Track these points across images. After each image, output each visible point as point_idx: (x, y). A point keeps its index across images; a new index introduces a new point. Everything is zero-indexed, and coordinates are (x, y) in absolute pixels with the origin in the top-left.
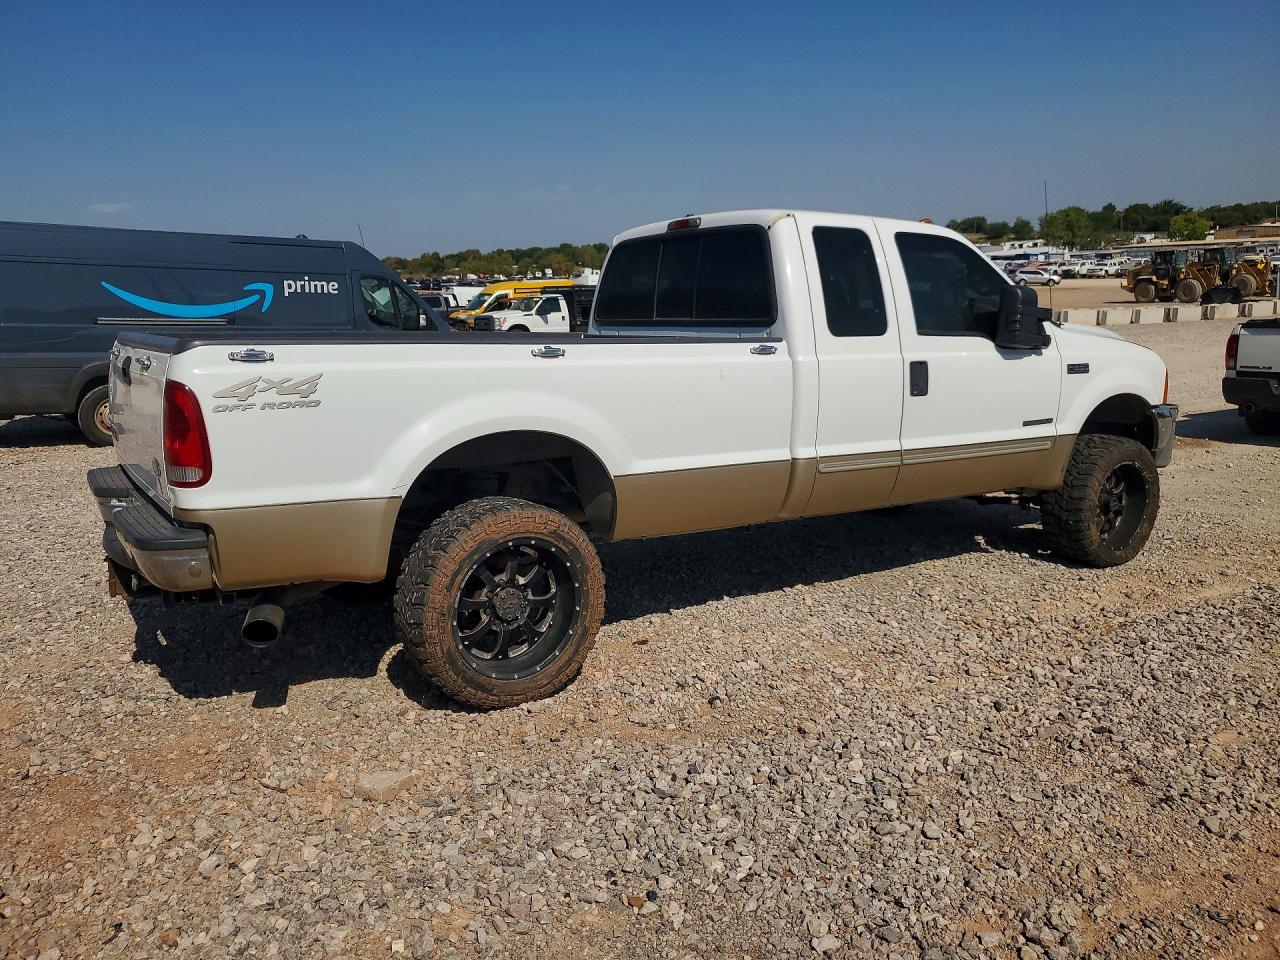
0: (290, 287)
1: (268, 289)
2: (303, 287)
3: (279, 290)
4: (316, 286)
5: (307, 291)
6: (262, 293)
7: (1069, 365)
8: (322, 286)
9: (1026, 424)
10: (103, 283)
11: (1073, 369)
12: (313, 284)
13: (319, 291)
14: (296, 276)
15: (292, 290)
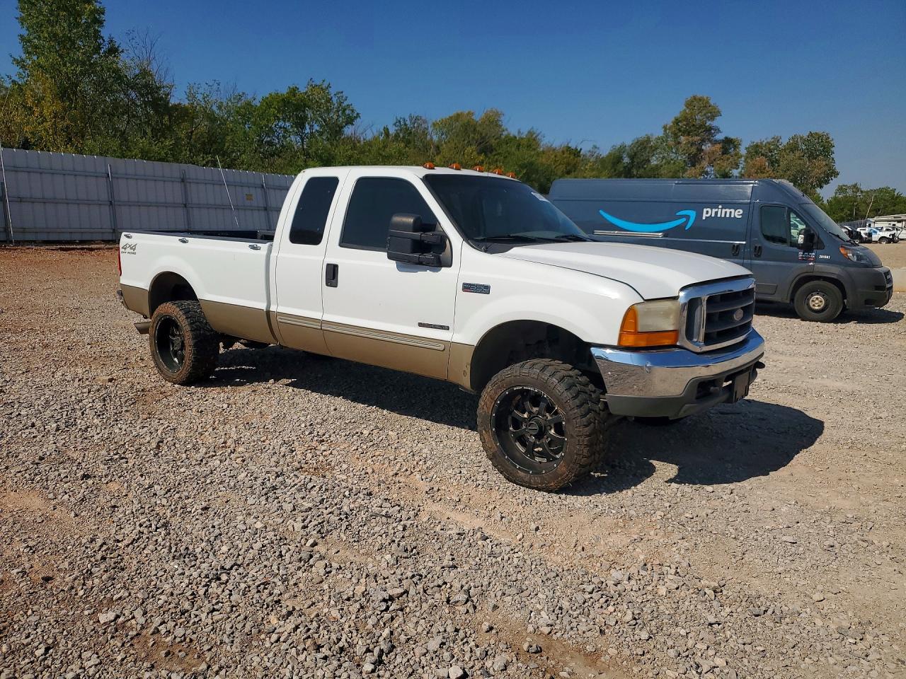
0: (707, 213)
1: (692, 214)
2: (716, 213)
3: (700, 214)
4: (726, 212)
5: (719, 215)
6: (688, 217)
7: (464, 284)
8: (731, 212)
9: (421, 325)
10: (601, 211)
11: (468, 288)
12: (724, 210)
13: (728, 216)
14: (713, 205)
15: (708, 216)
